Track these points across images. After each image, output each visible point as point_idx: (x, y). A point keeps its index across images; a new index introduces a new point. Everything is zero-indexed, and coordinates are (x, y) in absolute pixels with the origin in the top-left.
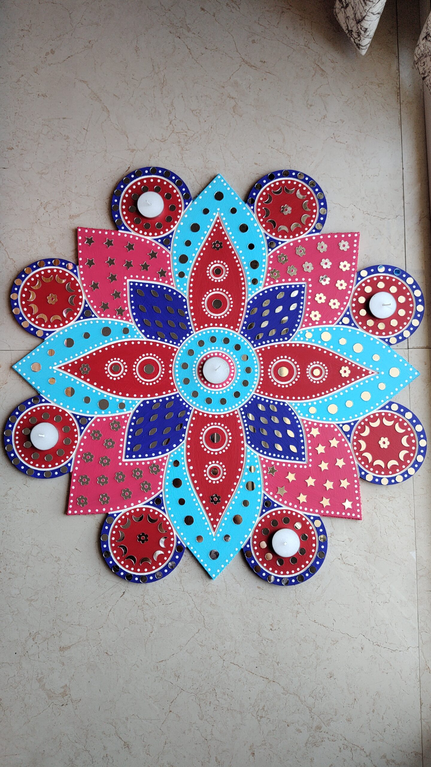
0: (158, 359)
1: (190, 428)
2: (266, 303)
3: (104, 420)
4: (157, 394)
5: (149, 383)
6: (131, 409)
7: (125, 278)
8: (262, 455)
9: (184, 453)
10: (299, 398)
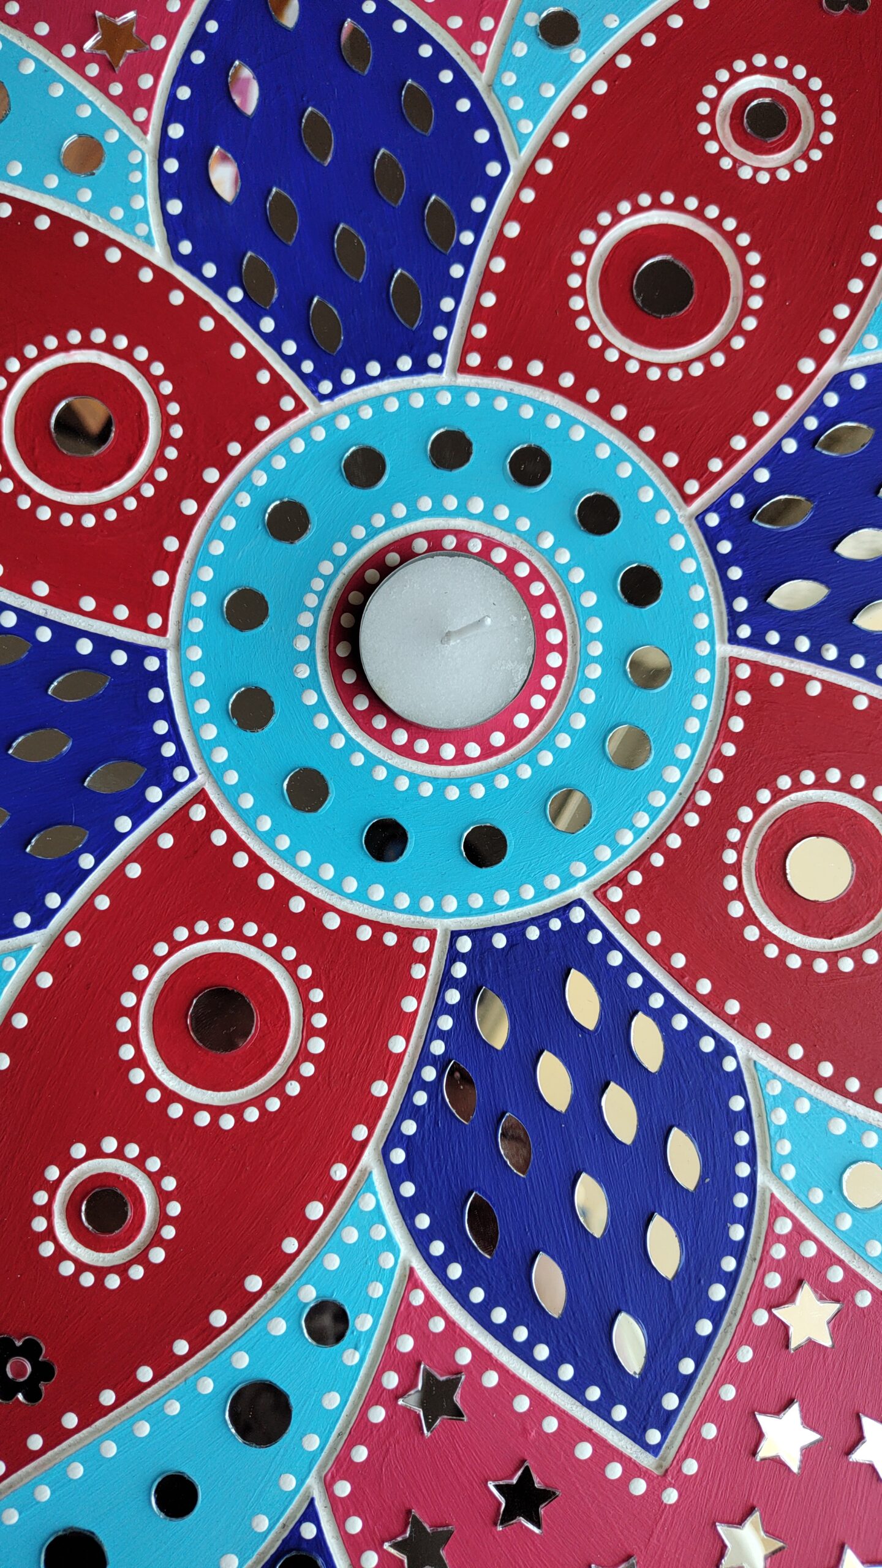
0: (163, 401)
1: (115, 883)
4: (41, 588)
5: (39, 500)
8: (424, 1274)
10: (826, 1069)
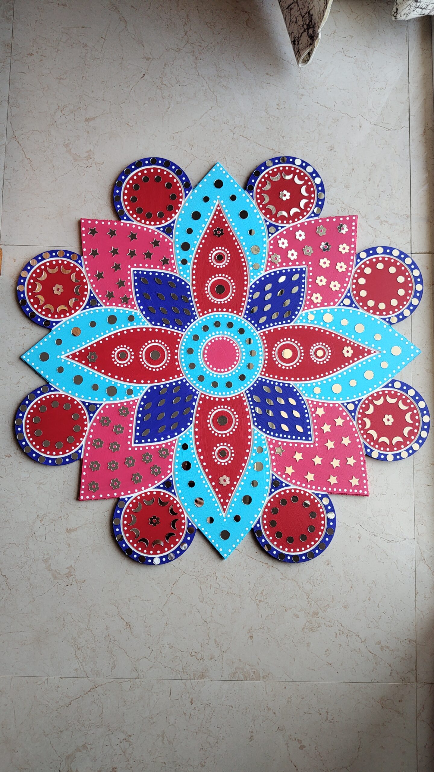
0: (164, 345)
1: (198, 412)
2: (268, 287)
3: (113, 406)
4: (163, 380)
5: (156, 368)
6: (139, 394)
7: (129, 267)
8: (268, 436)
9: (192, 436)
10: (303, 379)
